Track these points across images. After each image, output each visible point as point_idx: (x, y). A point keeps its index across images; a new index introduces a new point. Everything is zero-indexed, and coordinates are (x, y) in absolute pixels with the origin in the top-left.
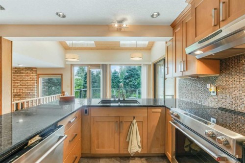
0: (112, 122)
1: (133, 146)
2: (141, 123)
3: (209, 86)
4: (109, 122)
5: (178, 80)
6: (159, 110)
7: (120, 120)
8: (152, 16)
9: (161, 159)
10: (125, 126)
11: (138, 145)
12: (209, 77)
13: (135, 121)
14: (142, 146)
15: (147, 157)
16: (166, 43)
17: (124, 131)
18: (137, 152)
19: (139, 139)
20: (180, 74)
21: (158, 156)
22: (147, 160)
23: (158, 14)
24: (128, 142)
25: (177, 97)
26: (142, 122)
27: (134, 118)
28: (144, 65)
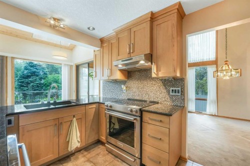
0: (50, 126)
1: (72, 143)
2: (80, 120)
3: (123, 86)
4: (47, 127)
5: (101, 82)
6: (94, 106)
7: (60, 122)
8: (89, 28)
9: (96, 145)
10: (65, 126)
11: (78, 141)
12: (122, 81)
13: (75, 119)
14: (81, 140)
15: (85, 148)
16: (94, 51)
17: (64, 132)
18: (77, 147)
19: (79, 134)
20: (107, 78)
21: (93, 144)
22: (85, 150)
23: (94, 29)
24: (69, 141)
25: (101, 96)
26: (81, 118)
27: (74, 116)
28: (65, 65)
